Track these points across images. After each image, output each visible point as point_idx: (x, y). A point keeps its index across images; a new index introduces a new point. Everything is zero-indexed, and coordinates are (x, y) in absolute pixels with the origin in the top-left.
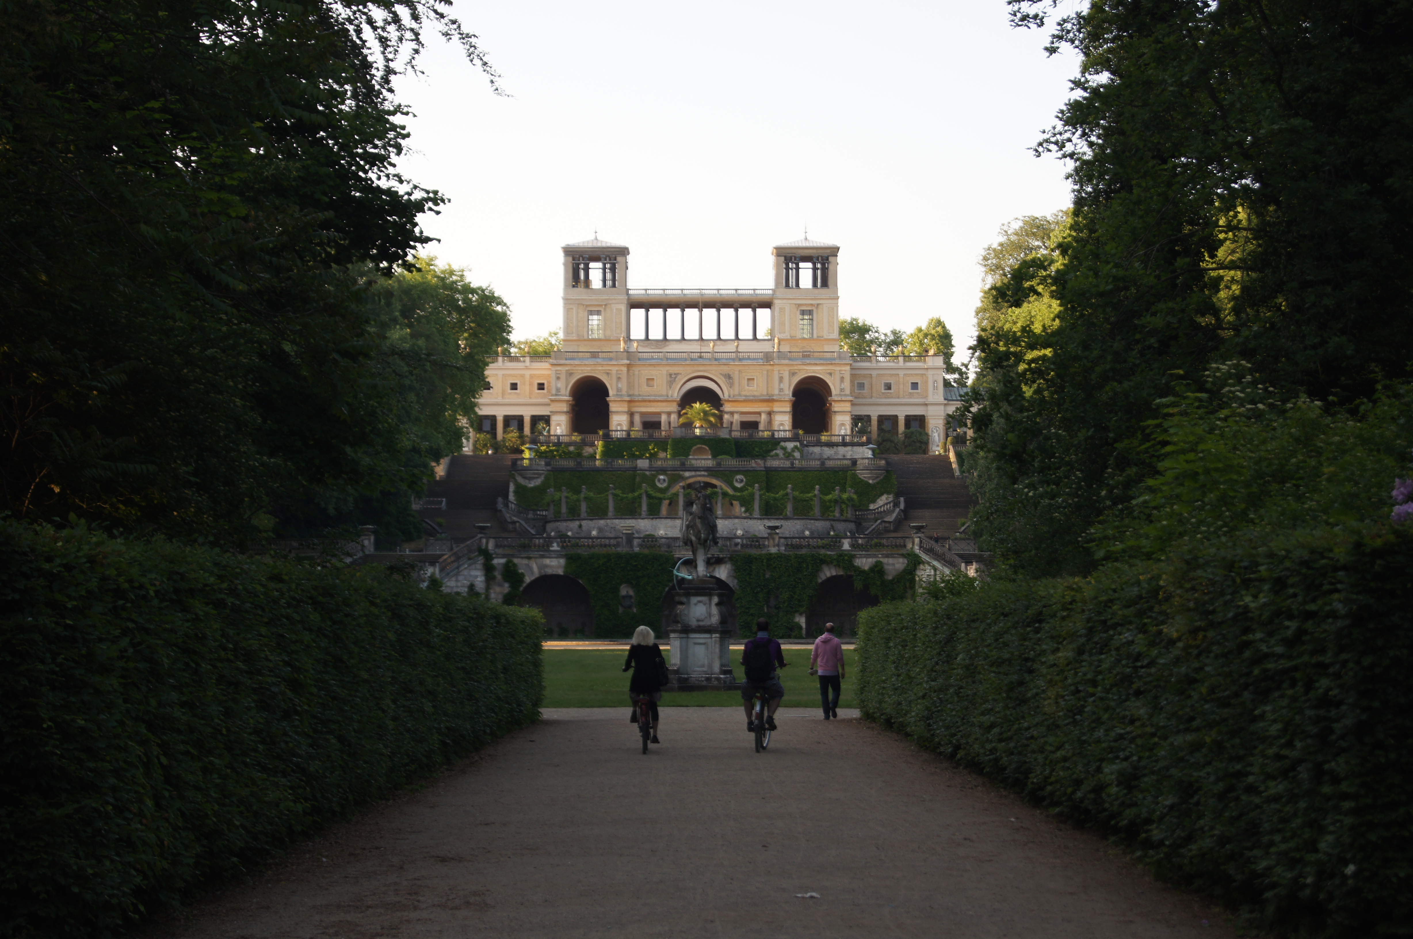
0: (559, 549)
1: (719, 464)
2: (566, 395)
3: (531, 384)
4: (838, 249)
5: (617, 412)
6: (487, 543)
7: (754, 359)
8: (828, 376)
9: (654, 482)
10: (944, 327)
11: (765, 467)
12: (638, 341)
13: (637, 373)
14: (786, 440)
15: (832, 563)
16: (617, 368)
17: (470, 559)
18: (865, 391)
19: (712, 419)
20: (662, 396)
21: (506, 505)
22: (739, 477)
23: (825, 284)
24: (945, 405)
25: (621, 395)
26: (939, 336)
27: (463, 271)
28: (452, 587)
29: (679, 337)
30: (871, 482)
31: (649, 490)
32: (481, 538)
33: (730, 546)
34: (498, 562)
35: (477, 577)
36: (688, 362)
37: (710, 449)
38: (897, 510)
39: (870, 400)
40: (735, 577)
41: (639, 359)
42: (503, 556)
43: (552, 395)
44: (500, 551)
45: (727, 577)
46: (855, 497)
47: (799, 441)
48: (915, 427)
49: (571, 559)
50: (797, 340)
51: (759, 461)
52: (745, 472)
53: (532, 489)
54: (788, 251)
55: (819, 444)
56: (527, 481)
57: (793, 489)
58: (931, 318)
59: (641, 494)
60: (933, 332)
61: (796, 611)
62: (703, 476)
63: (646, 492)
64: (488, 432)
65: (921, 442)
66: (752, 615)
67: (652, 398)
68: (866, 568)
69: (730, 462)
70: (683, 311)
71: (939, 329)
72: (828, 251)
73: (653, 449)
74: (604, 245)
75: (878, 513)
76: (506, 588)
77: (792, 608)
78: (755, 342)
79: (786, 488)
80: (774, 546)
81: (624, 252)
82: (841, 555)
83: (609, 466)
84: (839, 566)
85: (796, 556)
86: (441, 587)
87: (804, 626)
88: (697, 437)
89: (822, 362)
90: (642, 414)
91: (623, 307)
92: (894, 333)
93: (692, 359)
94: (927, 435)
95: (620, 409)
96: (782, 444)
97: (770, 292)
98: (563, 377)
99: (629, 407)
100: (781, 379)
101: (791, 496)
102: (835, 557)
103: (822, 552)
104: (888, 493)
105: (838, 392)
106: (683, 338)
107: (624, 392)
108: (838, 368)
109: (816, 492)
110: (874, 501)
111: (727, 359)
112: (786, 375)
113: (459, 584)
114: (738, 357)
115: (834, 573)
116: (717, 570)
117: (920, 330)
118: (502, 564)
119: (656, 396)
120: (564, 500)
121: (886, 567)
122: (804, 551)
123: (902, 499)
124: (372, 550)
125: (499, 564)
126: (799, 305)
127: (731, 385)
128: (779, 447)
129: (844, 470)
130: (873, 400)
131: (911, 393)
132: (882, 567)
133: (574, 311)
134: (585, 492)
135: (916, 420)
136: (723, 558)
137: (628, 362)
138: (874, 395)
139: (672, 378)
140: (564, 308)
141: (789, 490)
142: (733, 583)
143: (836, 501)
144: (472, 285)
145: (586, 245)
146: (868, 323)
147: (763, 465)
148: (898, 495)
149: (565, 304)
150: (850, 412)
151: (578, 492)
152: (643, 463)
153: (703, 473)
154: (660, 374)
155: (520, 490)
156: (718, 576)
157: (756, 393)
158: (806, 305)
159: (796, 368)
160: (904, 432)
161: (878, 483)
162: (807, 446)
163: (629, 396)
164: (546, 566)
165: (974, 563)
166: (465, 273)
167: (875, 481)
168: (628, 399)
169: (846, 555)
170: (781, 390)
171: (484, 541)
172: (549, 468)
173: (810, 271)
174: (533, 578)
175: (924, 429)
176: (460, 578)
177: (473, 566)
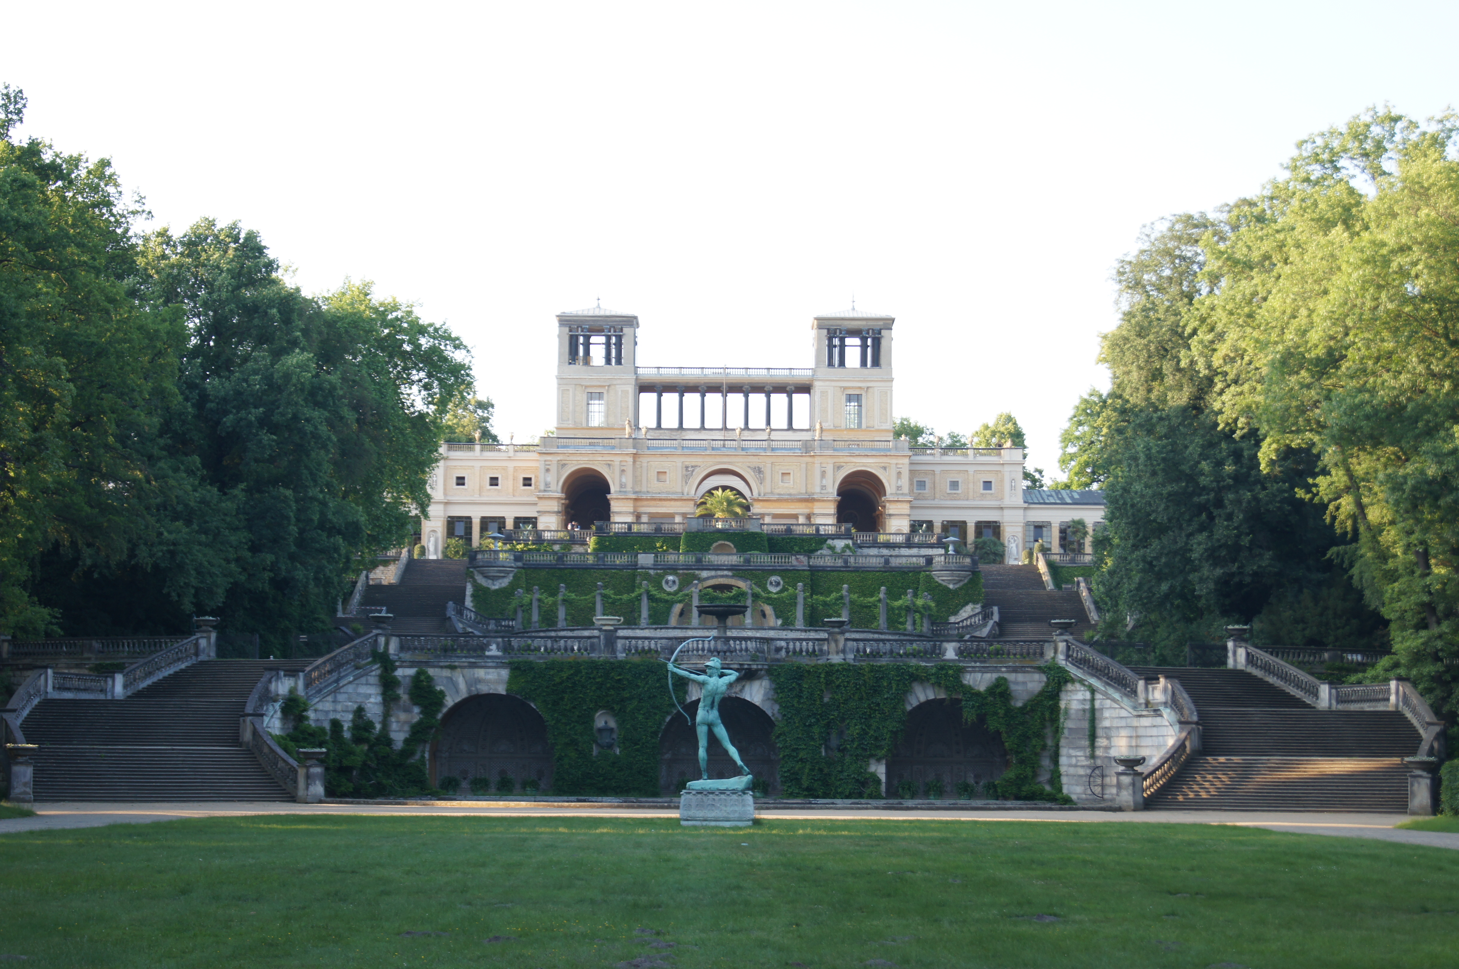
0: (500, 654)
1: (747, 561)
2: (557, 490)
3: (515, 479)
4: (893, 320)
5: (619, 513)
6: (387, 644)
7: (790, 449)
8: (882, 470)
9: (660, 583)
10: (1015, 424)
11: (809, 566)
12: (649, 429)
13: (645, 465)
14: (833, 537)
15: (928, 680)
16: (620, 458)
17: (357, 668)
18: (927, 491)
19: (738, 510)
20: (676, 493)
21: (460, 613)
22: (774, 578)
23: (876, 363)
24: (1025, 509)
25: (625, 492)
26: (1009, 433)
27: (412, 306)
28: (327, 712)
29: (698, 426)
30: (951, 586)
31: (651, 588)
32: (377, 635)
33: (769, 651)
34: (406, 673)
35: (369, 696)
36: (708, 452)
37: (735, 546)
38: (991, 623)
39: (932, 502)
40: (776, 701)
41: (648, 448)
42: (412, 664)
43: (540, 491)
44: (407, 656)
45: (763, 701)
46: (933, 604)
47: (852, 539)
48: (988, 536)
49: (517, 669)
50: (842, 430)
51: (801, 557)
52: (782, 572)
53: (496, 591)
54: (831, 322)
55: (875, 544)
56: (490, 581)
57: (850, 591)
58: (999, 413)
59: (640, 595)
60: (1002, 429)
61: (872, 756)
62: (727, 576)
63: (648, 592)
64: (461, 537)
65: (995, 554)
66: (801, 760)
67: (663, 496)
68: (982, 688)
69: (764, 559)
70: (703, 396)
71: (1010, 426)
72: (881, 323)
73: (662, 547)
74: (608, 313)
75: (963, 627)
76: (416, 714)
77: (866, 750)
78: (790, 433)
79: (841, 589)
80: (837, 653)
81: (632, 321)
82: (942, 668)
83: (600, 563)
84: (939, 685)
85: (872, 669)
86: (305, 710)
87: (883, 778)
88: (719, 531)
89: (874, 453)
90: (651, 516)
91: (630, 389)
92: (952, 436)
93: (713, 449)
94: (1003, 545)
95: (624, 509)
96: (830, 542)
97: (809, 373)
98: (554, 469)
99: (634, 507)
100: (823, 474)
101: (846, 601)
102: (934, 670)
103: (913, 662)
104: (975, 602)
105: (894, 491)
106: (703, 427)
107: (629, 488)
108: (894, 461)
109: (881, 596)
110: (955, 613)
111: (756, 449)
112: (830, 469)
113: (339, 707)
114: (771, 447)
115: (931, 696)
116: (747, 688)
117: (987, 427)
118: (409, 676)
119: (668, 493)
120: (535, 604)
121: (1013, 687)
122: (884, 661)
123: (995, 609)
124: (213, 654)
125: (405, 677)
126: (845, 388)
127: (762, 481)
128: (825, 546)
129: (916, 570)
130: (936, 502)
131: (983, 494)
132: (1007, 688)
133: (571, 393)
134: (563, 592)
135: (989, 527)
136: (757, 670)
137: (634, 451)
138: (937, 496)
139: (688, 471)
140: (558, 389)
141: (844, 592)
142: (771, 710)
143: (908, 609)
144: (421, 322)
145: (586, 313)
146: (921, 424)
147: (806, 563)
148: (986, 607)
149: (559, 384)
150: (909, 515)
151: (554, 593)
152: (645, 559)
153: (726, 573)
154: (674, 466)
155: (480, 594)
156: (748, 698)
157: (792, 491)
158: (853, 388)
159: (842, 460)
160: (975, 542)
161: (961, 589)
162: (861, 547)
163: (635, 493)
164: (479, 681)
165: (1162, 680)
166: (414, 309)
167: (957, 586)
168: (634, 496)
169: (950, 667)
170: (823, 487)
171: (382, 640)
172: (520, 564)
173: (858, 350)
174: (458, 699)
175: (999, 538)
176: (341, 697)
177: (363, 680)
